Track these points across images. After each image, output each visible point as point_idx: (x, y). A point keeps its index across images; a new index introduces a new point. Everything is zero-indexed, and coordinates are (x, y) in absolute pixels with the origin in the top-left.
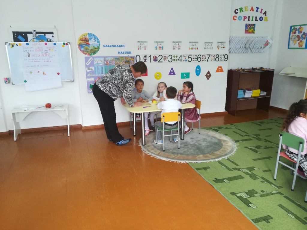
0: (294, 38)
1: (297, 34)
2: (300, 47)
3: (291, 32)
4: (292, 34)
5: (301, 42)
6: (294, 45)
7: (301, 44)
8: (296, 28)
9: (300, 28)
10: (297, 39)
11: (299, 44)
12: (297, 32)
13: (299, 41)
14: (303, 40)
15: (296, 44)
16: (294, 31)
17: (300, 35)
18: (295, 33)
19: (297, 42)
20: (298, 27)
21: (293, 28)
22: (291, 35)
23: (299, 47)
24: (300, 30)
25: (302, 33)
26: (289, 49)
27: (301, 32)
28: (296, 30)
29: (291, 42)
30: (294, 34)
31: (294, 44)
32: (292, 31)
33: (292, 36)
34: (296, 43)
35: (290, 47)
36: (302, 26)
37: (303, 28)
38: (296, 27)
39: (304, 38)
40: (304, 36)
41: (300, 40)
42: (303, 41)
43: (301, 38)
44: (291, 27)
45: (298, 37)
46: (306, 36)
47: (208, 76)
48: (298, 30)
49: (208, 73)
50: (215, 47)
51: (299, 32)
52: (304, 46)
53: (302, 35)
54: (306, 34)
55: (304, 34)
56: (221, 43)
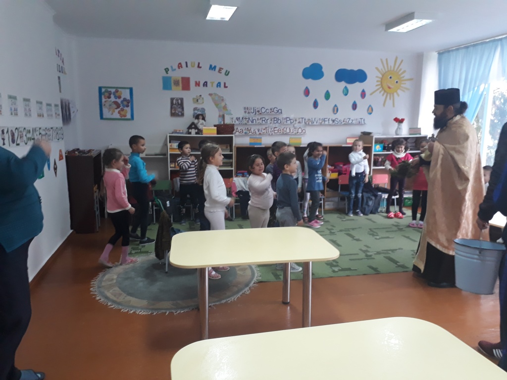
0: (110, 105)
1: (113, 99)
3: (103, 96)
4: (106, 98)
5: (122, 110)
6: (112, 114)
7: (122, 113)
8: (110, 91)
9: (117, 91)
10: (115, 106)
11: (119, 112)
12: (112, 96)
14: (125, 108)
15: (114, 113)
16: (107, 94)
17: (119, 101)
18: (109, 97)
20: (113, 90)
21: (103, 90)
22: (104, 100)
23: (121, 117)
24: (117, 94)
25: (122, 99)
26: (102, 121)
27: (120, 97)
28: (110, 93)
29: (105, 110)
31: (111, 112)
33: (105, 102)
34: (114, 111)
35: (104, 117)
36: (120, 90)
39: (127, 106)
40: (125, 103)
41: (120, 108)
42: (126, 110)
43: (121, 105)
44: (100, 88)
45: (116, 103)
46: (129, 103)
47: (55, 169)
48: (114, 94)
49: (55, 164)
50: (54, 115)
51: (116, 97)
52: (129, 116)
53: (122, 102)
54: (128, 100)
55: (125, 100)
56: (56, 106)
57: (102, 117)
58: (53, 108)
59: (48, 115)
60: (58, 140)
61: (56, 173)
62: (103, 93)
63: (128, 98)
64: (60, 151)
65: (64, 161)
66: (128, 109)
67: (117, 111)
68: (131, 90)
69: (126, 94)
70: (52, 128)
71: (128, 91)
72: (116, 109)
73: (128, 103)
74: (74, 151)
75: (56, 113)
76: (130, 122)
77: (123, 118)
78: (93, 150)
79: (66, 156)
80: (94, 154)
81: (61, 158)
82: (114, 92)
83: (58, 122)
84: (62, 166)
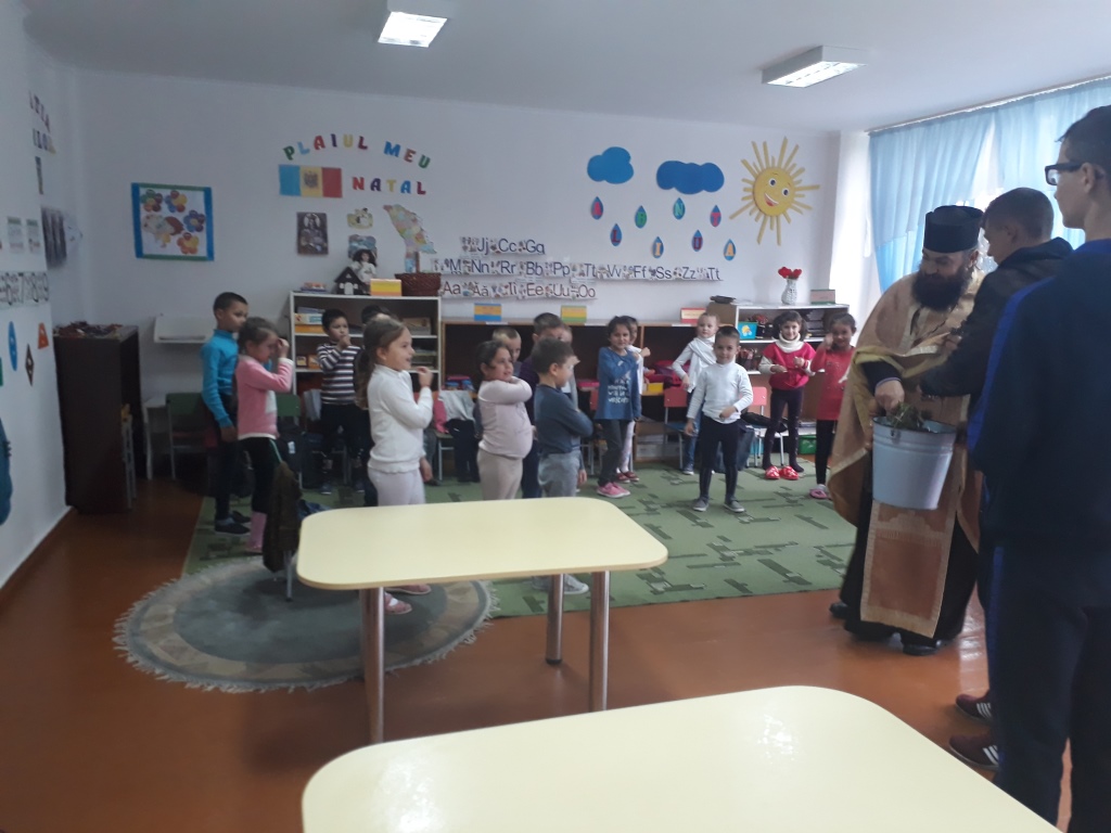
0: (159, 226)
1: (165, 211)
2: (189, 254)
3: (142, 206)
4: (148, 210)
5: (188, 237)
6: (164, 246)
7: (188, 244)
8: (160, 195)
9: (175, 195)
10: (170, 228)
11: (180, 243)
12: (164, 206)
13: (180, 236)
14: (195, 234)
15: (168, 245)
16: (152, 201)
17: (180, 217)
18: (157, 208)
19: (172, 237)
20: (166, 193)
21: (143, 191)
22: (143, 214)
23: (185, 253)
24: (175, 202)
25: (186, 213)
26: (141, 260)
27: (181, 209)
28: (159, 199)
29: (146, 237)
30: (153, 212)
31: (160, 242)
32: (144, 202)
33: (148, 217)
34: (169, 241)
35: (146, 251)
36: (181, 192)
37: (183, 196)
38: (157, 191)
39: (199, 229)
40: (194, 222)
41: (183, 232)
42: (197, 238)
43: (185, 227)
44: (135, 188)
45: (172, 221)
46: (203, 221)
47: (30, 367)
48: (168, 202)
49: (29, 355)
50: (26, 243)
51: (172, 208)
52: (202, 251)
53: (187, 219)
54: (202, 216)
55: (193, 214)
56: (31, 223)
57: (139, 253)
58: (24, 229)
59: (12, 245)
60: (37, 301)
61: (30, 377)
62: (142, 198)
63: (201, 210)
64: (42, 327)
65: (50, 349)
66: (202, 237)
67: (175, 239)
68: (208, 192)
69: (196, 203)
70: (21, 274)
71: (200, 196)
72: (173, 234)
73: (201, 222)
74: (74, 327)
75: (30, 241)
76: (207, 264)
77: (189, 256)
78: (120, 326)
79: (55, 340)
80: (121, 335)
81: (43, 342)
82: (168, 197)
83: (36, 262)
84: (46, 360)
